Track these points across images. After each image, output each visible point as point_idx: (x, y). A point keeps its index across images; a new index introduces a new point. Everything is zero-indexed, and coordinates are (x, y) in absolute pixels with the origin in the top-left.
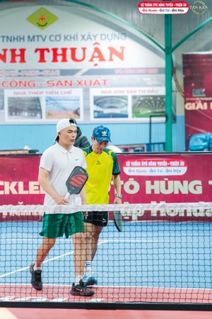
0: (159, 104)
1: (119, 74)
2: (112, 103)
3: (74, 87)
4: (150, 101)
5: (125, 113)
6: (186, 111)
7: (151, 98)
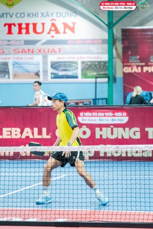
0: (103, 68)
1: (71, 44)
2: (65, 67)
3: (35, 54)
4: (95, 66)
5: (76, 75)
6: (124, 73)
7: (97, 63)
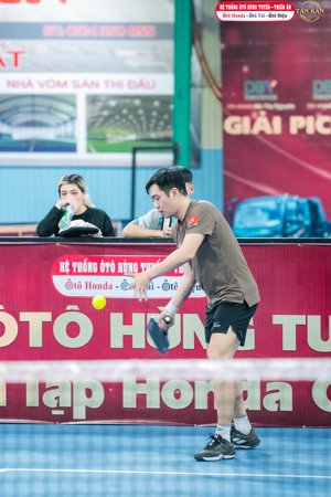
0: (158, 120)
1: (53, 37)
2: (33, 112)
4: (133, 110)
5: (69, 141)
6: (226, 136)
7: (137, 102)
